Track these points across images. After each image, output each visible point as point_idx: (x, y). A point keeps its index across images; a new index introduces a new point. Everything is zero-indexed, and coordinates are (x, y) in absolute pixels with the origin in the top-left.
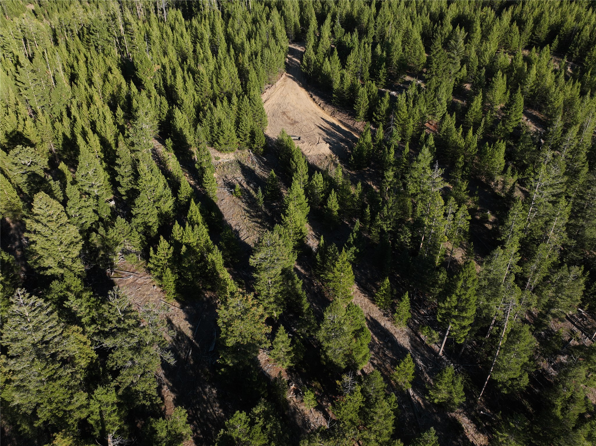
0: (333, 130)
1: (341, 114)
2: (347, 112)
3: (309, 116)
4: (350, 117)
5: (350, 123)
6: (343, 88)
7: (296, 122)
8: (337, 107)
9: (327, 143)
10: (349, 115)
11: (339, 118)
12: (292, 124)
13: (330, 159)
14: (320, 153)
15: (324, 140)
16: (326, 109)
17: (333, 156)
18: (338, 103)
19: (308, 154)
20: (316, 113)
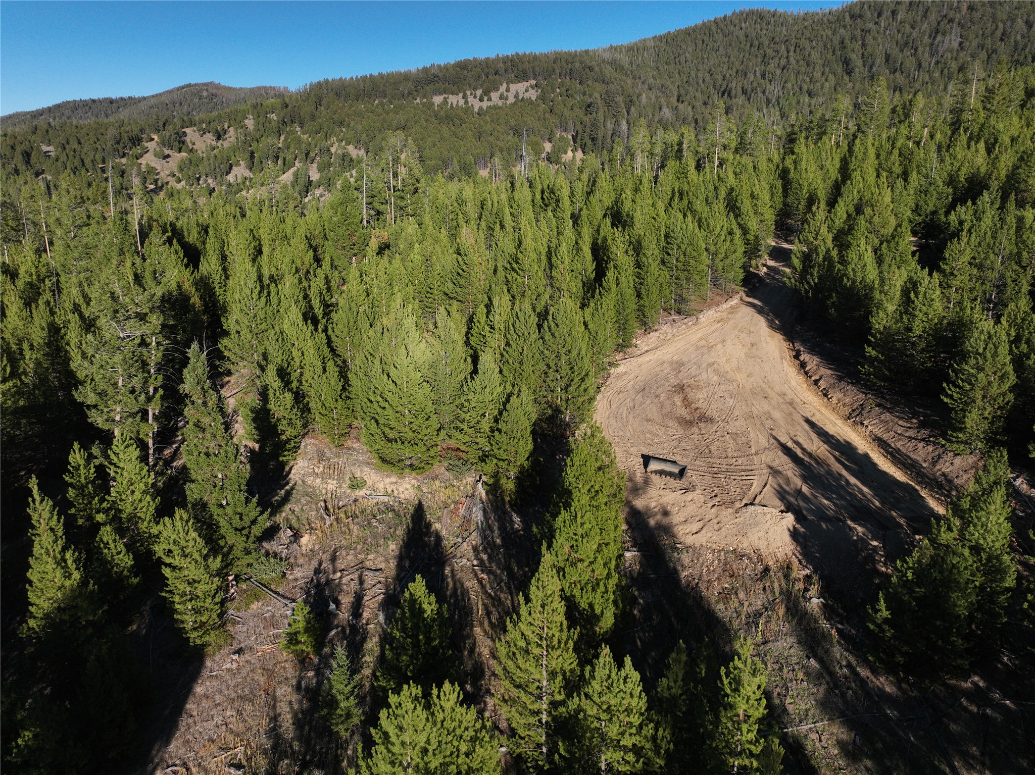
0: (837, 467)
1: (887, 416)
2: (915, 415)
3: (760, 407)
4: (924, 433)
5: (921, 453)
6: (909, 329)
7: (704, 418)
8: (878, 393)
9: (789, 508)
10: (922, 425)
11: (878, 431)
12: (687, 423)
13: (777, 584)
14: (745, 545)
15: (782, 494)
16: (836, 396)
17: (800, 572)
18: (884, 378)
19: (689, 540)
20: (791, 403)
